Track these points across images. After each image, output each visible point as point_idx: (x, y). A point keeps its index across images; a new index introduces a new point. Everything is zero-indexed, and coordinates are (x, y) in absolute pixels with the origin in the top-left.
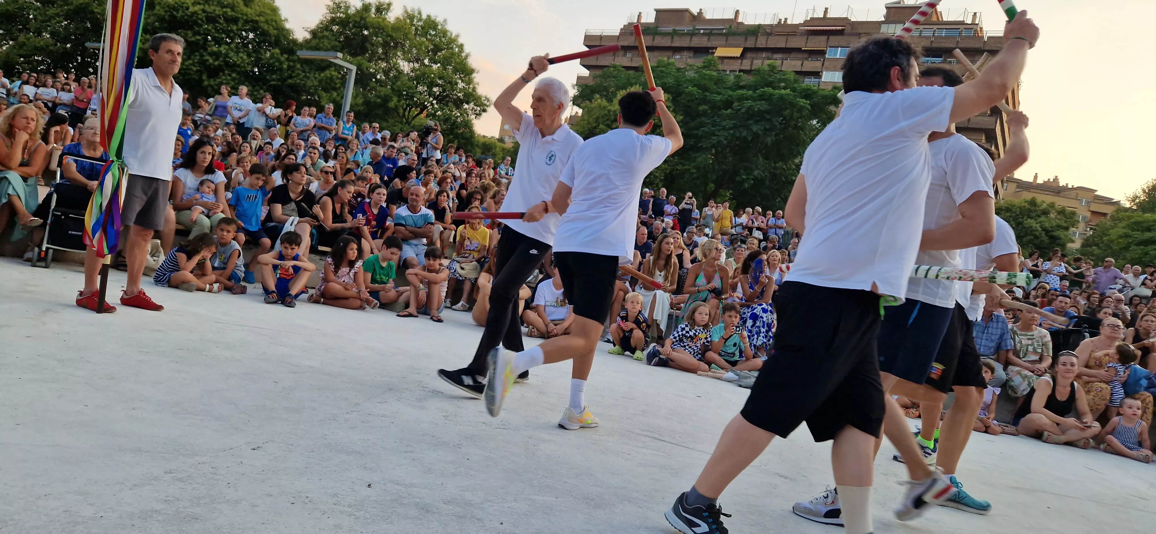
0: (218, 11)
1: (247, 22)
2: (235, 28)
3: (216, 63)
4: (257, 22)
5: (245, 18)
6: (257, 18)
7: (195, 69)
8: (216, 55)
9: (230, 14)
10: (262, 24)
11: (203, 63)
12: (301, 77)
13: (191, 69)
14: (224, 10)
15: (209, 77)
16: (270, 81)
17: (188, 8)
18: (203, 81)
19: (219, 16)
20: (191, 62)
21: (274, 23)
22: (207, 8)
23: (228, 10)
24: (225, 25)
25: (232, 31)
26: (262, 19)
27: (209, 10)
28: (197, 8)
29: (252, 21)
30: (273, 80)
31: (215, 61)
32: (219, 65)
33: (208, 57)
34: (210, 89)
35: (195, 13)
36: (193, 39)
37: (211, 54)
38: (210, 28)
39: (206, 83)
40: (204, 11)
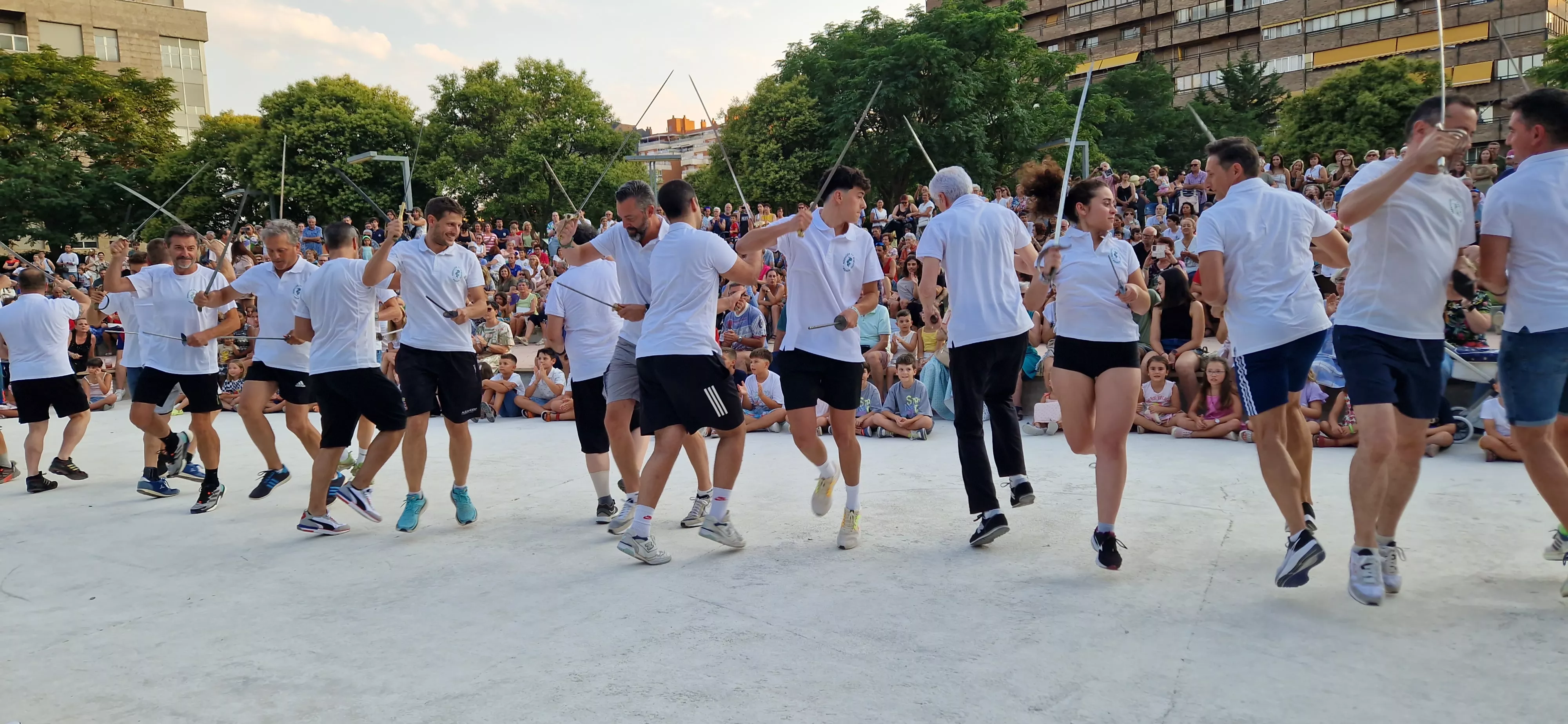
0: (321, 126)
1: (353, 129)
2: (342, 139)
3: (333, 181)
4: (363, 126)
5: (350, 126)
6: (363, 122)
7: (315, 192)
8: (332, 172)
9: (332, 126)
10: (369, 127)
11: (322, 183)
12: (420, 170)
13: (312, 194)
14: (328, 124)
15: (331, 196)
16: (390, 183)
17: (294, 134)
18: (326, 202)
19: (324, 132)
20: (310, 186)
21: (383, 122)
22: (313, 127)
23: (332, 122)
24: (332, 139)
25: (340, 143)
26: (368, 121)
27: (313, 129)
28: (301, 131)
29: (359, 126)
30: (395, 182)
31: (331, 179)
32: (336, 181)
33: (324, 177)
34: (334, 208)
35: (301, 135)
36: (307, 163)
37: (326, 173)
38: (319, 146)
39: (329, 204)
40: (310, 132)
